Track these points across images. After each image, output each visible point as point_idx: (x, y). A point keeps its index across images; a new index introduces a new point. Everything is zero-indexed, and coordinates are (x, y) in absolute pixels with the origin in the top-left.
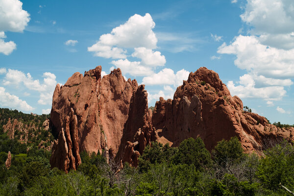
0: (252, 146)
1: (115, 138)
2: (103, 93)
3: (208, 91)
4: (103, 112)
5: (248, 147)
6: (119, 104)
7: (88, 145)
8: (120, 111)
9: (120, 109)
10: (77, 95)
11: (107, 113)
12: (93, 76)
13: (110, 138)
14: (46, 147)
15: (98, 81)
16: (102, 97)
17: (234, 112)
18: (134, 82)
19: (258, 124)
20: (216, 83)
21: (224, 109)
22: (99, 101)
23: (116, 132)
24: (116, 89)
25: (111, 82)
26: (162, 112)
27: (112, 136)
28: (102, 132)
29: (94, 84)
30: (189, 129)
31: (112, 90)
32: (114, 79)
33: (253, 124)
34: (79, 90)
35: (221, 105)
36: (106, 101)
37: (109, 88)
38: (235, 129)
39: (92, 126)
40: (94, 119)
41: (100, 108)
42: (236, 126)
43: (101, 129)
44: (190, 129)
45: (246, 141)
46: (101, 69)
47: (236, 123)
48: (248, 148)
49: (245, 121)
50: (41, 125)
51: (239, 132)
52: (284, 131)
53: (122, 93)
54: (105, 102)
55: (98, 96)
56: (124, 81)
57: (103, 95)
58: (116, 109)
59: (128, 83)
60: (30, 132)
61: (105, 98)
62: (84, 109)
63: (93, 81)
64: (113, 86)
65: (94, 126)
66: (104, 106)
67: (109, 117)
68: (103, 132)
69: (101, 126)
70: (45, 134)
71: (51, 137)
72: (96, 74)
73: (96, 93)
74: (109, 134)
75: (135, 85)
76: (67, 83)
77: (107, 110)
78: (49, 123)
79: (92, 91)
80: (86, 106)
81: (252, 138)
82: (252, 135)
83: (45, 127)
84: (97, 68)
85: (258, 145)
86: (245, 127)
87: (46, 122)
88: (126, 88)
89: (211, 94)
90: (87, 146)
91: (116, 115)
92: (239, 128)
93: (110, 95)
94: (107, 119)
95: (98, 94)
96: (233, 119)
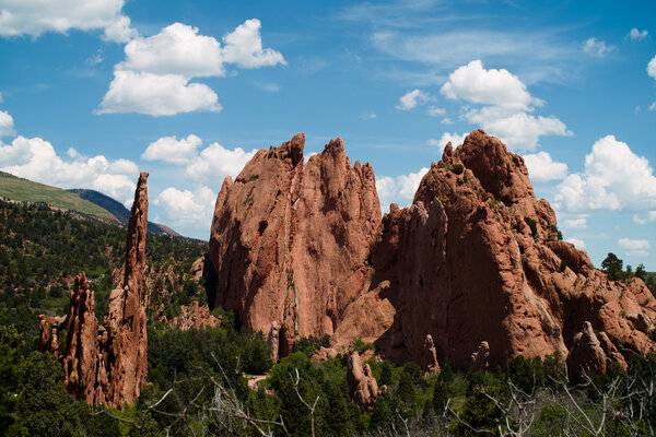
0: (539, 327)
1: (316, 299)
2: (305, 196)
3: (463, 188)
4: (301, 240)
5: (530, 327)
6: (332, 221)
7: (258, 316)
8: (332, 237)
9: (333, 232)
10: (250, 201)
11: (308, 242)
12: (285, 157)
13: (306, 300)
14: (169, 318)
15: (296, 169)
16: (302, 205)
17: (508, 241)
18: (366, 169)
19: (562, 269)
20: (500, 168)
21: (484, 232)
22: (293, 213)
23: (321, 285)
24: (330, 186)
25: (323, 170)
26: (394, 240)
27: (311, 297)
28: (291, 285)
29: (285, 175)
30: (421, 282)
31: (322, 189)
32: (329, 163)
33: (552, 271)
34: (254, 190)
35: (481, 223)
36: (309, 215)
37: (318, 184)
38: (502, 283)
39: (268, 273)
40: (272, 256)
41: (293, 230)
42: (506, 276)
43: (290, 279)
44: (424, 279)
45: (526, 313)
46: (303, 142)
47: (508, 266)
48: (528, 331)
49: (535, 262)
50: (187, 269)
51: (509, 290)
52: (610, 289)
53: (340, 194)
54: (306, 216)
55: (293, 203)
56: (348, 168)
57: (304, 200)
58: (324, 233)
59: (353, 173)
60: (158, 285)
61: (306, 206)
62: (255, 233)
63: (283, 167)
64: (325, 179)
65: (272, 272)
66: (303, 225)
67: (312, 251)
68: (293, 285)
69: (291, 272)
70: (191, 290)
71: (201, 295)
72: (293, 153)
73: (289, 196)
74: (305, 290)
75: (367, 177)
76: (242, 173)
77: (309, 235)
78: (202, 264)
79: (279, 192)
80: (263, 226)
81: (544, 304)
82: (546, 298)
83: (194, 273)
84: (295, 138)
85: (552, 324)
86: (532, 276)
87: (199, 262)
88: (350, 182)
89: (466, 193)
90: (254, 317)
91: (325, 246)
92: (512, 279)
93: (317, 200)
94: (307, 256)
95: (295, 197)
96: (502, 257)
